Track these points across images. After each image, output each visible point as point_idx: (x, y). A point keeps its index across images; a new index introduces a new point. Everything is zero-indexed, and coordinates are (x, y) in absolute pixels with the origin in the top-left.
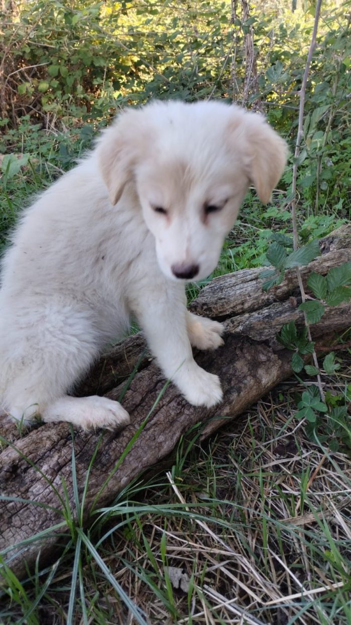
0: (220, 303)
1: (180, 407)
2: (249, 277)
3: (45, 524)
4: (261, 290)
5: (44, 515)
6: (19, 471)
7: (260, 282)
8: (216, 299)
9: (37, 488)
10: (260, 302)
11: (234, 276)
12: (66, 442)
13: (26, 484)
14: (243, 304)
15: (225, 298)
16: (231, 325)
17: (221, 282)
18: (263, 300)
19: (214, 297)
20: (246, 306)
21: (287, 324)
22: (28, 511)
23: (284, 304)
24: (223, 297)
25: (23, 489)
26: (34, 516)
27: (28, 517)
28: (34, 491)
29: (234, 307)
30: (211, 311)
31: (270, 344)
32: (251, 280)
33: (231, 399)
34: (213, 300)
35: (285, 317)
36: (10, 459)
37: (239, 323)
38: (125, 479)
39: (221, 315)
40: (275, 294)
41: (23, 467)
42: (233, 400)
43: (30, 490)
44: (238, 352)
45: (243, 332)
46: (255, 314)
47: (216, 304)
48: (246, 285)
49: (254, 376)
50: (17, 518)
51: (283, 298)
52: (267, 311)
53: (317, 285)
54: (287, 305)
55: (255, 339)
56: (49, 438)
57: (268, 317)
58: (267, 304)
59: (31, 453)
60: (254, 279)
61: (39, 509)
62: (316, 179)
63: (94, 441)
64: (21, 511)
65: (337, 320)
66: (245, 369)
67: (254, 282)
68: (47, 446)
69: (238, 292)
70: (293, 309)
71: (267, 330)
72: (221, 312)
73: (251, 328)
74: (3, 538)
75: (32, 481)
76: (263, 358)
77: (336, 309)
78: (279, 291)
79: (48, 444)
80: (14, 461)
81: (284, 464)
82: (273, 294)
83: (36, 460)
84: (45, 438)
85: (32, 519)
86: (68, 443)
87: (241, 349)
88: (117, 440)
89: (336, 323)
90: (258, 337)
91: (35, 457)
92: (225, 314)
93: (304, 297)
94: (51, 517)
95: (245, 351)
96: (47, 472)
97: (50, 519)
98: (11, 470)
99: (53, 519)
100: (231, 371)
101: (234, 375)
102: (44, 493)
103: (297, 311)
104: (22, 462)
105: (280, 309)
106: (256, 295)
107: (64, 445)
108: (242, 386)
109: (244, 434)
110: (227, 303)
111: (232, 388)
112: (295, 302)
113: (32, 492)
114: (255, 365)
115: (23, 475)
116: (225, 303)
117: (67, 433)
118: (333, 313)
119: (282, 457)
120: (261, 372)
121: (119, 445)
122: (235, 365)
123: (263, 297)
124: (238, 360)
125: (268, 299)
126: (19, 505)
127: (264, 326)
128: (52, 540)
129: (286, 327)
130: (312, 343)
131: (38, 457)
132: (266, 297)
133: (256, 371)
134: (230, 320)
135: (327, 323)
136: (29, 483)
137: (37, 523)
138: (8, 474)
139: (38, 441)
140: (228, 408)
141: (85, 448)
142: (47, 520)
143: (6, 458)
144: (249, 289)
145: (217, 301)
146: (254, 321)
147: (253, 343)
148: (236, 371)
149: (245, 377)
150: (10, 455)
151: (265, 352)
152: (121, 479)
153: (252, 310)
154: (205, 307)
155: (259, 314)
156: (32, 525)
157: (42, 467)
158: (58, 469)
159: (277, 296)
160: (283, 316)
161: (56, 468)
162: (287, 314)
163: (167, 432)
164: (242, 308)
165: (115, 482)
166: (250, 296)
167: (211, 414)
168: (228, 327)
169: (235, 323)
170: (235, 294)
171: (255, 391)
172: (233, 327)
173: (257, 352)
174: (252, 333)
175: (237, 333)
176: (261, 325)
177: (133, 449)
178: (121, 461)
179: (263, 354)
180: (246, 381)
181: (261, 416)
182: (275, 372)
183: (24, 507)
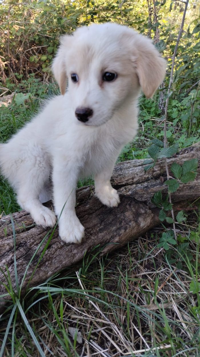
0: (119, 177)
2: (138, 164)
4: (144, 172)
7: (144, 167)
10: (143, 178)
11: (129, 162)
12: (18, 248)
15: (122, 175)
16: (125, 190)
17: (122, 166)
18: (145, 177)
20: (135, 180)
21: (157, 192)
23: (157, 181)
24: (121, 174)
29: (128, 180)
30: (114, 181)
31: (147, 204)
32: (139, 166)
34: (116, 175)
35: (157, 188)
37: (129, 190)
38: (50, 273)
39: (119, 184)
40: (152, 175)
42: (121, 234)
44: (128, 207)
45: (131, 195)
46: (139, 185)
47: (117, 177)
48: (135, 168)
49: (136, 221)
51: (156, 178)
52: (146, 184)
53: (176, 170)
54: (158, 181)
55: (139, 200)
56: (8, 244)
57: (146, 187)
58: (147, 180)
60: (141, 165)
62: (190, 116)
63: (35, 249)
65: (187, 193)
66: (131, 217)
67: (141, 167)
68: (7, 249)
69: (131, 172)
70: (162, 184)
71: (145, 195)
72: (120, 183)
73: (136, 193)
76: (143, 211)
77: (187, 186)
78: (155, 173)
79: (8, 248)
81: (149, 275)
82: (151, 174)
84: (6, 244)
86: (19, 248)
87: (130, 205)
88: (49, 250)
89: (187, 194)
90: (140, 199)
92: (122, 184)
93: (169, 177)
95: (132, 206)
96: (4, 263)
97: (2, 291)
99: (4, 291)
100: (122, 217)
101: (124, 219)
103: (164, 185)
105: (154, 183)
106: (141, 174)
107: (17, 249)
108: (128, 226)
109: (128, 256)
110: (123, 178)
111: (122, 227)
112: (163, 180)
114: (137, 215)
116: (122, 178)
117: (19, 243)
118: (185, 188)
119: (149, 270)
120: (140, 219)
121: (50, 252)
122: (125, 214)
123: (145, 176)
124: (127, 211)
125: (148, 178)
127: (144, 192)
128: (2, 303)
129: (157, 194)
130: (171, 204)
131: (1, 255)
132: (147, 176)
133: (138, 218)
134: (124, 187)
135: (181, 194)
139: (2, 246)
140: (118, 238)
141: (29, 252)
144: (137, 170)
146: (138, 189)
147: (137, 202)
148: (125, 217)
149: (130, 221)
151: (144, 208)
152: (48, 272)
153: (138, 183)
155: (141, 185)
157: (2, 260)
158: (11, 263)
159: (153, 176)
160: (155, 187)
161: (10, 262)
162: (158, 186)
163: (79, 248)
164: (132, 181)
165: (44, 274)
166: (137, 175)
167: (108, 241)
168: (123, 192)
169: (127, 189)
170: (129, 173)
171: (136, 230)
172: (126, 191)
173: (139, 207)
174: (137, 196)
175: (129, 195)
176: (142, 191)
177: (57, 256)
178: (50, 262)
179: (143, 209)
180: (130, 224)
181: (139, 246)
182: (149, 220)
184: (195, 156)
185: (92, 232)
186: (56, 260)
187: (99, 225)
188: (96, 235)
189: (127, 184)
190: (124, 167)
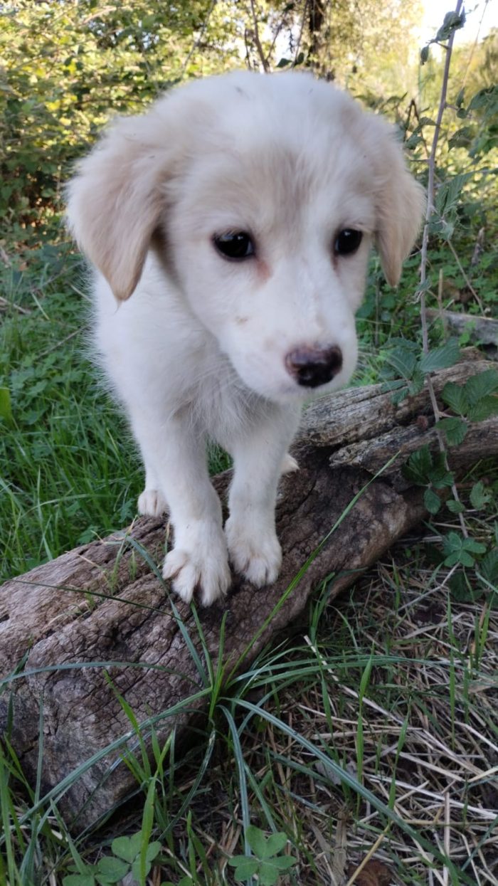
0: (330, 428)
1: (304, 555)
2: (360, 397)
3: (169, 702)
4: (377, 412)
5: (167, 689)
6: (119, 637)
7: (374, 402)
8: (324, 423)
9: (150, 656)
10: (377, 427)
11: (341, 395)
13: (134, 652)
14: (356, 429)
15: (334, 422)
16: (348, 455)
17: (326, 404)
18: (380, 424)
19: (321, 421)
20: (361, 431)
21: (415, 451)
22: (145, 685)
23: (408, 427)
24: (332, 420)
25: (132, 658)
26: (154, 691)
27: (146, 693)
28: (147, 659)
29: (347, 433)
30: (320, 438)
31: (393, 482)
32: (363, 400)
33: (361, 547)
34: (322, 424)
35: (414, 442)
36: (108, 620)
37: (356, 453)
38: (256, 645)
39: (331, 443)
40: (394, 417)
41: (124, 632)
42: (363, 550)
43: (142, 658)
45: (363, 463)
46: (376, 441)
47: (325, 429)
48: (358, 406)
49: (381, 521)
50: (132, 695)
51: (406, 421)
52: (389, 436)
54: (412, 428)
56: (153, 591)
57: (392, 442)
58: (385, 429)
59: (133, 613)
60: (367, 399)
61: (158, 681)
64: (136, 686)
65: (474, 446)
66: (369, 512)
67: (368, 402)
68: (154, 602)
69: (350, 414)
70: (422, 431)
72: (331, 440)
73: (372, 458)
74: (118, 721)
75: (142, 648)
76: (386, 499)
77: (473, 431)
78: (399, 412)
79: (155, 600)
80: (113, 622)
82: (392, 416)
83: (141, 622)
84: (148, 593)
85: (152, 695)
87: (360, 488)
88: (238, 595)
89: (472, 450)
91: (139, 617)
92: (336, 442)
93: (438, 414)
94: (177, 691)
96: (160, 634)
97: (176, 695)
98: (111, 634)
99: (179, 694)
100: (354, 514)
101: (358, 518)
102: (162, 661)
103: (427, 435)
104: (123, 624)
105: (406, 433)
106: (372, 419)
108: (371, 531)
109: (368, 603)
110: (338, 428)
111: (358, 534)
112: (426, 423)
113: (144, 661)
114: (379, 507)
115: (126, 642)
116: (335, 428)
118: (470, 436)
119: (426, 624)
120: (387, 516)
121: (242, 601)
123: (380, 421)
125: (386, 424)
126: (131, 678)
128: (183, 720)
129: (416, 456)
130: (451, 473)
131: (144, 618)
132: (384, 421)
133: (381, 515)
134: (345, 448)
135: (462, 450)
136: (138, 650)
137: (159, 700)
138: (108, 639)
139: (141, 596)
140: (359, 558)
142: (171, 696)
143: (102, 618)
144: (363, 410)
145: (325, 425)
146: (376, 449)
148: (359, 514)
149: (371, 522)
150: (106, 614)
151: (388, 492)
152: (252, 644)
153: (368, 437)
154: (312, 433)
155: (379, 440)
156: (154, 703)
157: (152, 628)
158: (173, 631)
159: (397, 420)
160: (411, 441)
161: (172, 629)
162: (416, 439)
164: (356, 435)
165: (246, 647)
166: (365, 419)
167: (339, 567)
168: (345, 458)
169: (352, 452)
170: (347, 417)
171: (384, 540)
172: (350, 457)
173: (379, 492)
174: (374, 465)
175: (356, 466)
176: (385, 453)
177: (258, 607)
178: (247, 621)
179: (386, 494)
180: (373, 526)
181: (383, 580)
182: (402, 517)
183: (139, 680)
184: (470, 371)
185: (307, 549)
186: (258, 615)
187: (315, 534)
188: (317, 556)
189: (346, 443)
190: (333, 406)
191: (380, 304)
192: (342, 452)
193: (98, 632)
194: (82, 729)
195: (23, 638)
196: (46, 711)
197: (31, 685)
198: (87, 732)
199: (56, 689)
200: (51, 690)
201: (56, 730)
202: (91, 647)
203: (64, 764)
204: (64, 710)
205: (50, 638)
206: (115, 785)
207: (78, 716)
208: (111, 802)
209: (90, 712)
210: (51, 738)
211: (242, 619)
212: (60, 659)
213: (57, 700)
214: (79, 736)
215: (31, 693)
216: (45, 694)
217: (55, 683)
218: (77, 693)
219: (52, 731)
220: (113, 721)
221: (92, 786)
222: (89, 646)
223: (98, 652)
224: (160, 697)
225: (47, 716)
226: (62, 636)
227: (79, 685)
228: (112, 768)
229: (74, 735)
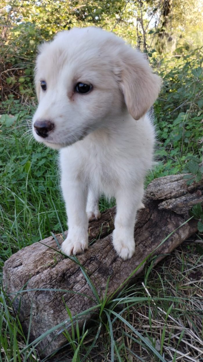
0: (159, 192)
1: (144, 247)
2: (173, 179)
3: (84, 307)
4: (180, 187)
5: (83, 302)
6: (66, 277)
7: (179, 182)
8: (157, 190)
9: (77, 286)
10: (180, 193)
11: (165, 178)
12: (90, 262)
13: (71, 284)
14: (171, 193)
15: (161, 190)
17: (159, 181)
18: (181, 192)
19: (156, 189)
20: (173, 194)
21: (195, 205)
22: (74, 299)
24: (161, 189)
25: (70, 287)
26: (78, 302)
27: (75, 303)
28: (76, 288)
29: (166, 195)
30: (155, 196)
31: (184, 217)
32: (175, 181)
33: (169, 244)
34: (156, 190)
36: (61, 270)
37: (170, 204)
38: (121, 285)
39: (160, 199)
41: (68, 275)
42: (169, 246)
43: (74, 287)
44: (169, 220)
45: (172, 208)
46: (178, 199)
47: (157, 192)
48: (172, 183)
49: (178, 234)
50: (69, 303)
51: (192, 191)
52: (184, 198)
54: (194, 195)
55: (178, 213)
57: (186, 200)
58: (183, 194)
59: (72, 267)
60: (176, 181)
61: (80, 298)
62: (182, 136)
63: (104, 262)
64: (71, 299)
66: (173, 229)
67: (176, 182)
69: (169, 187)
70: (199, 197)
71: (184, 208)
72: (160, 197)
73: (176, 206)
74: (62, 314)
75: (74, 283)
78: (189, 187)
79: (81, 262)
80: (63, 271)
81: (195, 283)
82: (186, 189)
83: (75, 271)
85: (77, 304)
86: (91, 262)
87: (170, 219)
88: (116, 263)
90: (180, 212)
91: (74, 269)
92: (161, 198)
94: (87, 303)
95: (172, 219)
96: (82, 278)
97: (87, 304)
98: (62, 276)
99: (88, 304)
100: (167, 230)
102: (82, 289)
103: (201, 199)
104: (68, 271)
105: (191, 197)
106: (178, 189)
107: (90, 263)
108: (173, 238)
109: (170, 267)
110: (163, 192)
112: (201, 193)
113: (75, 288)
115: (68, 279)
116: (162, 193)
117: (90, 257)
119: (194, 280)
120: (181, 232)
121: (117, 265)
122: (168, 226)
123: (181, 191)
124: (169, 224)
125: (183, 192)
126: (69, 296)
127: (183, 205)
128: (89, 316)
129: (195, 207)
131: (76, 270)
132: (183, 190)
133: (178, 231)
134: (165, 201)
136: (73, 284)
137: (80, 306)
138: (61, 278)
140: (168, 249)
141: (101, 266)
142: (85, 304)
143: (59, 269)
144: (174, 185)
145: (158, 191)
146: (178, 203)
147: (176, 215)
148: (169, 230)
150: (61, 267)
152: (120, 284)
153: (175, 197)
154: (152, 194)
155: (180, 199)
156: (77, 307)
157: (79, 275)
159: (188, 190)
160: (193, 201)
162: (196, 200)
163: (140, 260)
164: (170, 196)
165: (118, 286)
166: (174, 189)
167: (159, 253)
168: (165, 206)
169: (168, 203)
170: (167, 188)
171: (178, 242)
172: (167, 205)
173: (178, 221)
174: (177, 209)
175: (169, 209)
176: (182, 205)
177: (123, 268)
178: (119, 274)
179: (181, 222)
180: (175, 236)
181: (177, 257)
182: (187, 232)
183: (72, 297)
185: (146, 244)
186: (123, 272)
187: (150, 238)
188: (150, 247)
189: (166, 199)
190: (162, 183)
191: (184, 135)
192: (164, 203)
193: (57, 275)
194: (47, 316)
195: (27, 274)
196: (34, 306)
197: (29, 294)
198: (49, 317)
199: (39, 297)
200: (36, 298)
201: (37, 314)
202: (54, 281)
203: (39, 328)
204: (41, 307)
205: (38, 275)
206: (59, 341)
207: (46, 310)
208: (57, 347)
209: (51, 309)
210: (35, 317)
211: (117, 273)
212: (41, 285)
213: (38, 302)
214: (46, 318)
215: (28, 297)
216: (34, 299)
217: (38, 295)
218: (47, 300)
219: (36, 314)
220: (60, 313)
221: (50, 339)
222: (53, 280)
223: (57, 283)
224: (80, 305)
225: (34, 308)
226: (43, 275)
227: (48, 297)
228: (58, 334)
229: (44, 318)
